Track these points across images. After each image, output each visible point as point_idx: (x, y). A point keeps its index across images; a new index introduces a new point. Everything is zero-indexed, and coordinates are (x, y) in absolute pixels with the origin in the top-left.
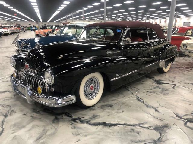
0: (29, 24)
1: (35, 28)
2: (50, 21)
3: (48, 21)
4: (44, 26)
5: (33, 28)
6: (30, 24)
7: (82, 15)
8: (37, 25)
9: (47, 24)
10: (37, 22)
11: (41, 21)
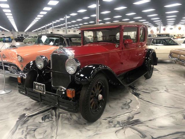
0: (2, 35)
1: (8, 39)
2: (27, 31)
3: (25, 31)
4: (20, 36)
5: (6, 39)
6: (4, 35)
7: (65, 24)
8: (11, 36)
9: (24, 34)
10: (12, 32)
11: (17, 30)
